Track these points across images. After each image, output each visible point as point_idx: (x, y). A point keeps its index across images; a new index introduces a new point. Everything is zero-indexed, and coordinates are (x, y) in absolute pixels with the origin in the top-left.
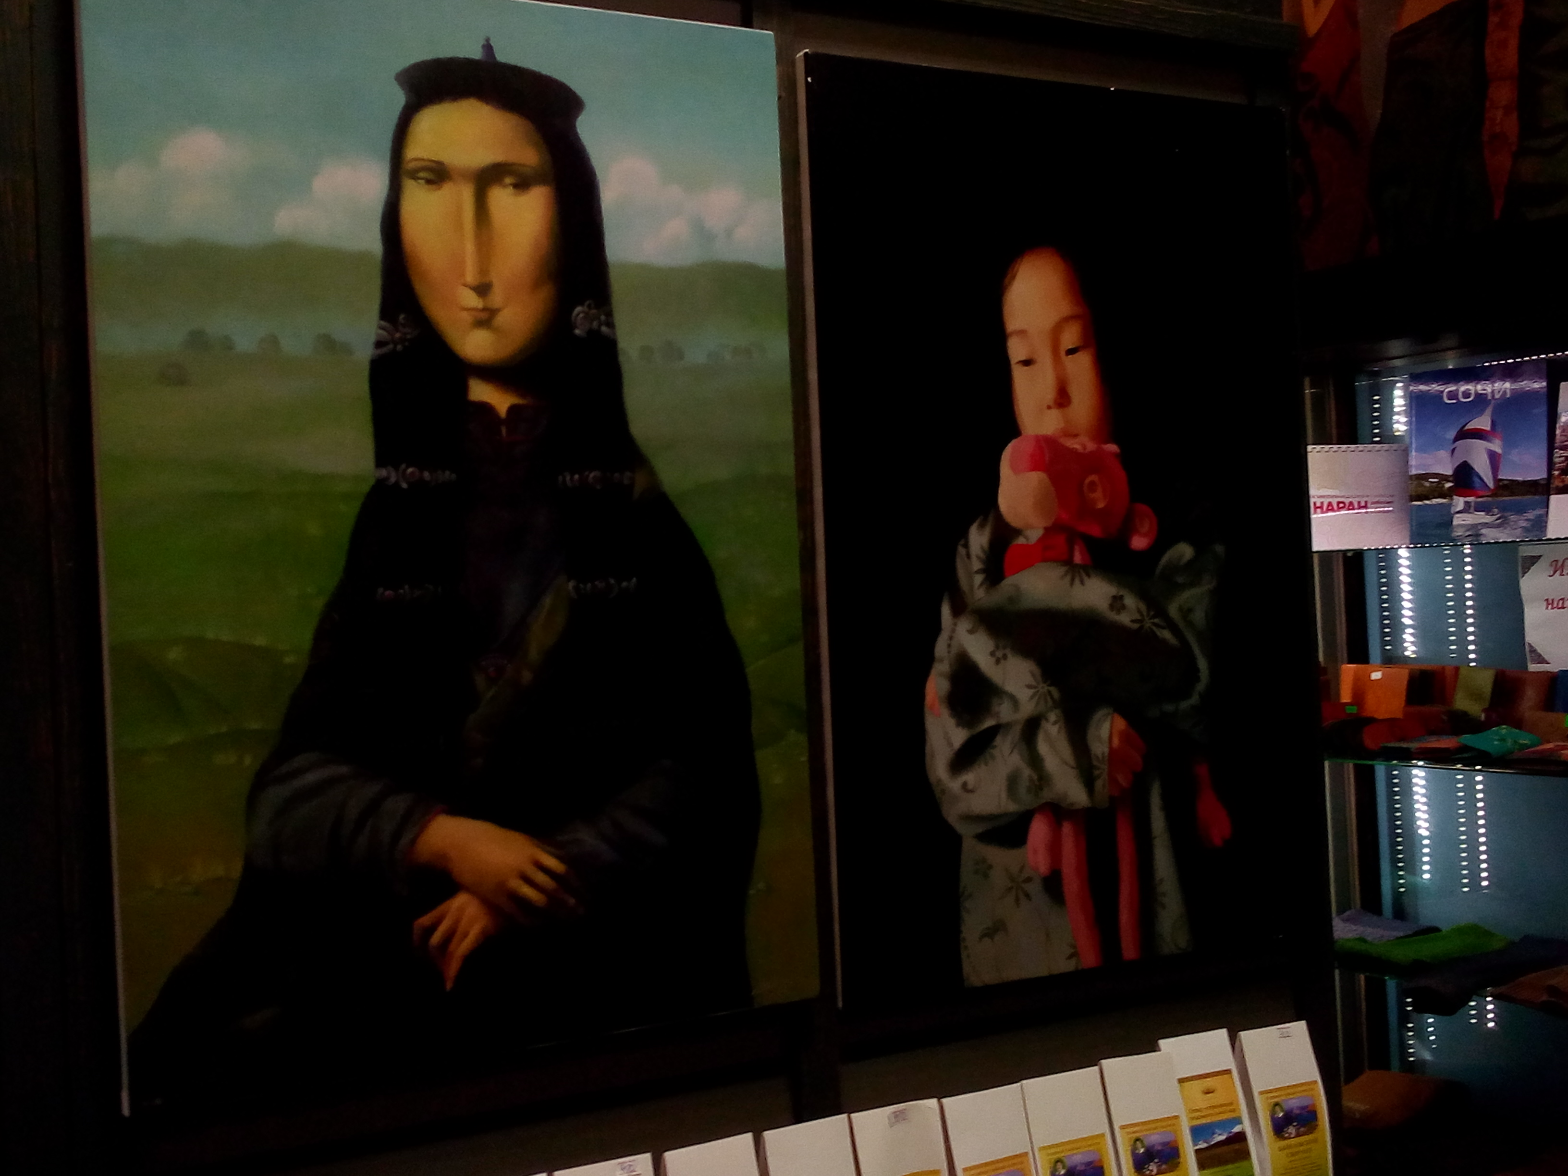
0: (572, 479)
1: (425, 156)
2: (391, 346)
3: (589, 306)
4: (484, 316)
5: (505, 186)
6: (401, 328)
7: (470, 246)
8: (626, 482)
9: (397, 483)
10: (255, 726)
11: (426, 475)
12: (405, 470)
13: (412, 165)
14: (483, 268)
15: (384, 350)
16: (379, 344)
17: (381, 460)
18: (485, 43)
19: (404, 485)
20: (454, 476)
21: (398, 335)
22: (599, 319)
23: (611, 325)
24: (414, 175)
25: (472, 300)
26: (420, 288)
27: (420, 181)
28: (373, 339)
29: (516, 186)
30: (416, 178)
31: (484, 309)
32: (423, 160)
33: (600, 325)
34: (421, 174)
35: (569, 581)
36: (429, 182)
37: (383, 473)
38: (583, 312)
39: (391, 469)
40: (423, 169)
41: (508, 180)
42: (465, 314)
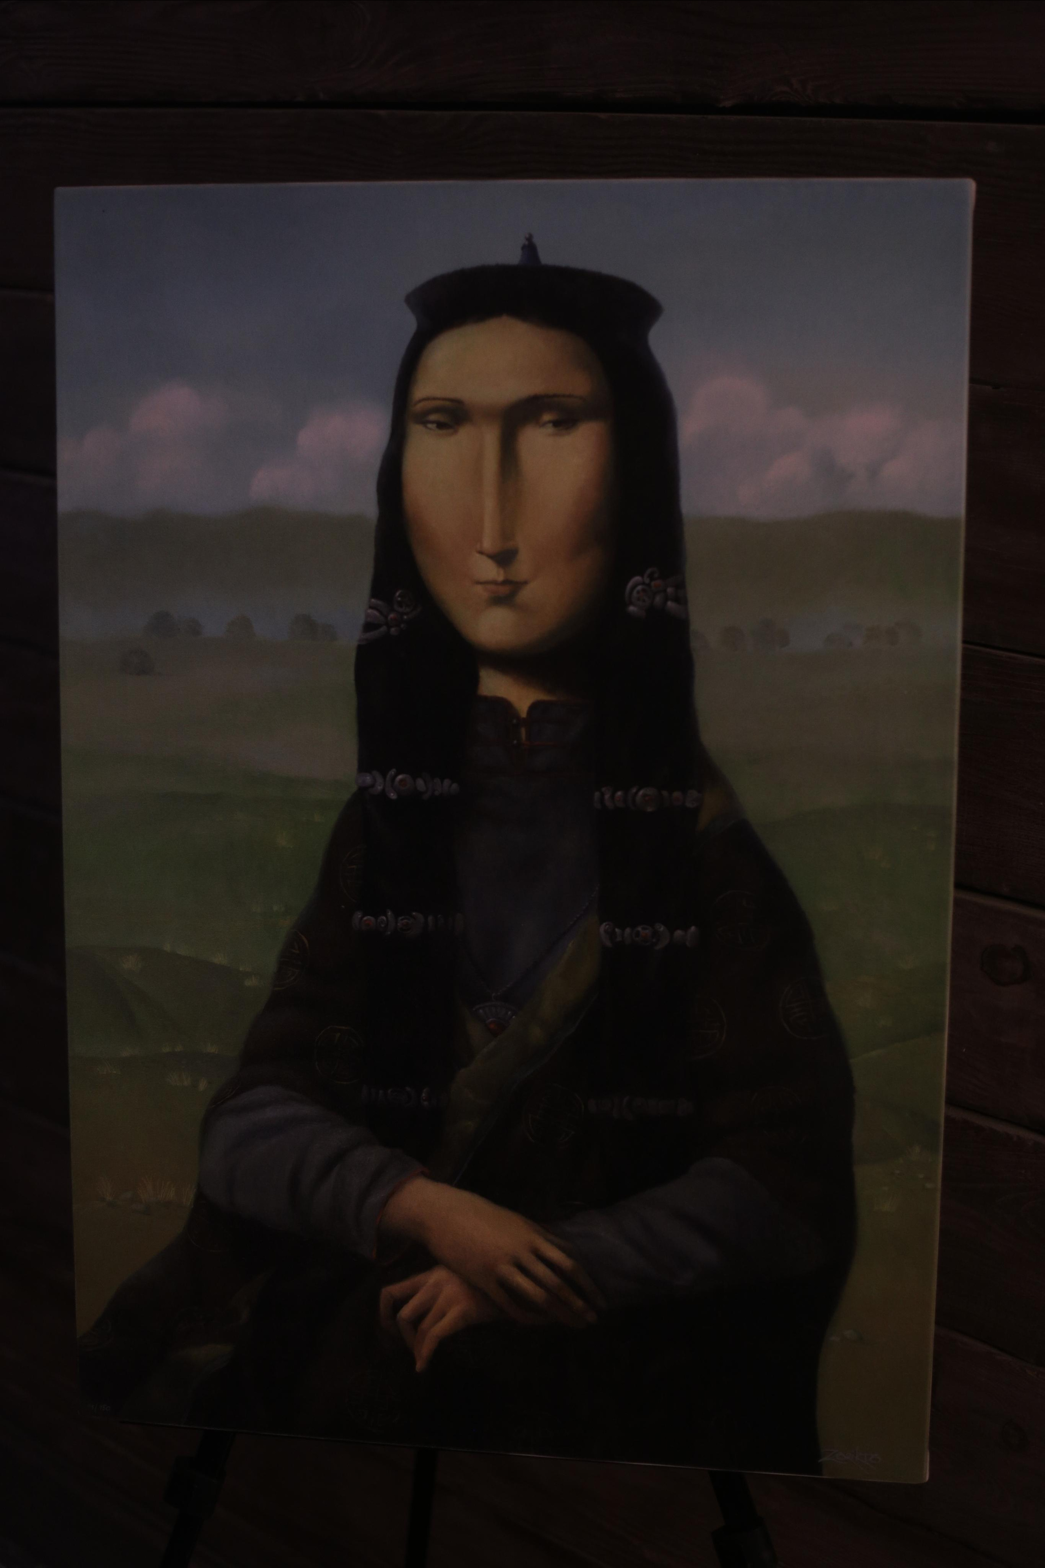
0: (612, 797)
1: (438, 393)
2: (383, 629)
3: (651, 577)
4: (504, 590)
5: (544, 425)
6: (396, 607)
7: (490, 504)
8: (689, 805)
9: (383, 793)
10: (212, 1049)
11: (420, 784)
12: (393, 779)
13: (419, 407)
14: (506, 532)
15: (373, 635)
16: (369, 626)
17: (365, 764)
18: (527, 243)
19: (393, 796)
20: (455, 786)
21: (392, 616)
22: (665, 591)
23: (681, 600)
24: (422, 419)
25: (489, 570)
26: (423, 558)
27: (430, 426)
28: (361, 621)
29: (556, 424)
30: (424, 423)
31: (506, 582)
32: (435, 399)
33: (666, 599)
34: (433, 417)
35: (601, 923)
36: (441, 425)
37: (368, 779)
38: (643, 583)
39: (376, 773)
40: (436, 410)
41: (547, 417)
42: (479, 589)
